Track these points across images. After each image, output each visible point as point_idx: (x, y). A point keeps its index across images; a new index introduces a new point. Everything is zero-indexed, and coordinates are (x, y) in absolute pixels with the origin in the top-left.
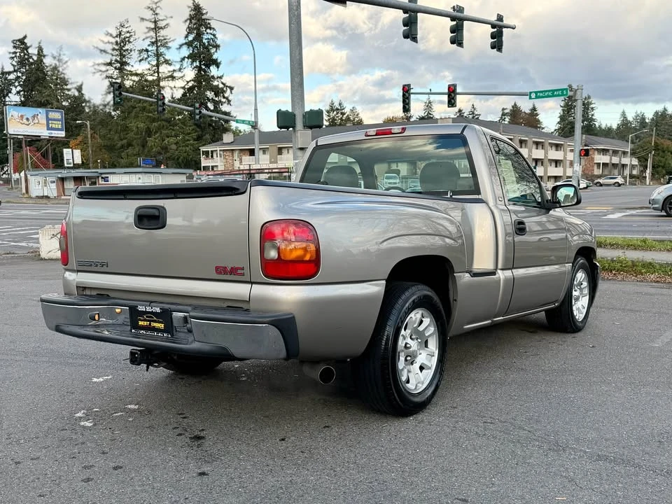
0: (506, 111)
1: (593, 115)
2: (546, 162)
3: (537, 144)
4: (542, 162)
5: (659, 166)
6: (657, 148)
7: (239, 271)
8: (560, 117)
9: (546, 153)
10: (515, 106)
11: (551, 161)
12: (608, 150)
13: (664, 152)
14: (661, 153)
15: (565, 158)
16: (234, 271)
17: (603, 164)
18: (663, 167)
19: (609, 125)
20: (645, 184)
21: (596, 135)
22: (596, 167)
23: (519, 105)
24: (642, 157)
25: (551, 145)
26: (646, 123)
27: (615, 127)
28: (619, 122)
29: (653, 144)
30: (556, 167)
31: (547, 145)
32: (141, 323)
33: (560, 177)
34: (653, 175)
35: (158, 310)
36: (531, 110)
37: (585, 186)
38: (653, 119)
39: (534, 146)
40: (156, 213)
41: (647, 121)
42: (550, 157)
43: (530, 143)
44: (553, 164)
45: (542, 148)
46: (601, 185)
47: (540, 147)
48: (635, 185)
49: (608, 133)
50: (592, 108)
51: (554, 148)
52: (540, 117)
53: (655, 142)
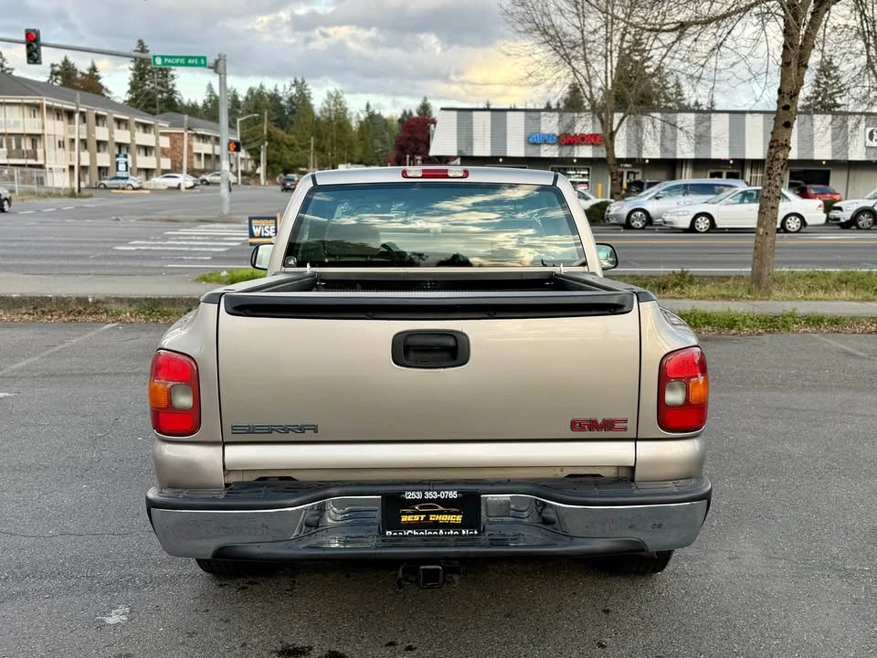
0: (57, 69)
1: (173, 85)
2: (133, 148)
3: (119, 121)
4: (128, 149)
5: (274, 162)
6: (270, 138)
7: (617, 425)
8: (131, 84)
9: (133, 136)
10: (66, 62)
11: (139, 147)
12: (209, 137)
13: (278, 144)
14: (276, 146)
15: (157, 144)
16: (609, 425)
17: (206, 155)
18: (279, 163)
19: (193, 101)
20: (260, 184)
21: (180, 112)
22: (195, 158)
23: (71, 60)
24: (254, 149)
25: (138, 124)
26: (239, 102)
27: (200, 104)
28: (206, 98)
29: (265, 132)
30: (146, 155)
31: (132, 124)
32: (404, 518)
33: (152, 170)
34: (267, 171)
35: (453, 495)
36: (91, 70)
37: (192, 184)
38: (247, 98)
39: (115, 125)
40: (451, 342)
41: (240, 99)
42: (139, 142)
43: (110, 120)
44: (142, 152)
45: (126, 128)
46: (208, 184)
47: (123, 126)
48: (249, 184)
49: (193, 110)
50: (172, 76)
51: (141, 129)
52: (103, 82)
53: (268, 131)
